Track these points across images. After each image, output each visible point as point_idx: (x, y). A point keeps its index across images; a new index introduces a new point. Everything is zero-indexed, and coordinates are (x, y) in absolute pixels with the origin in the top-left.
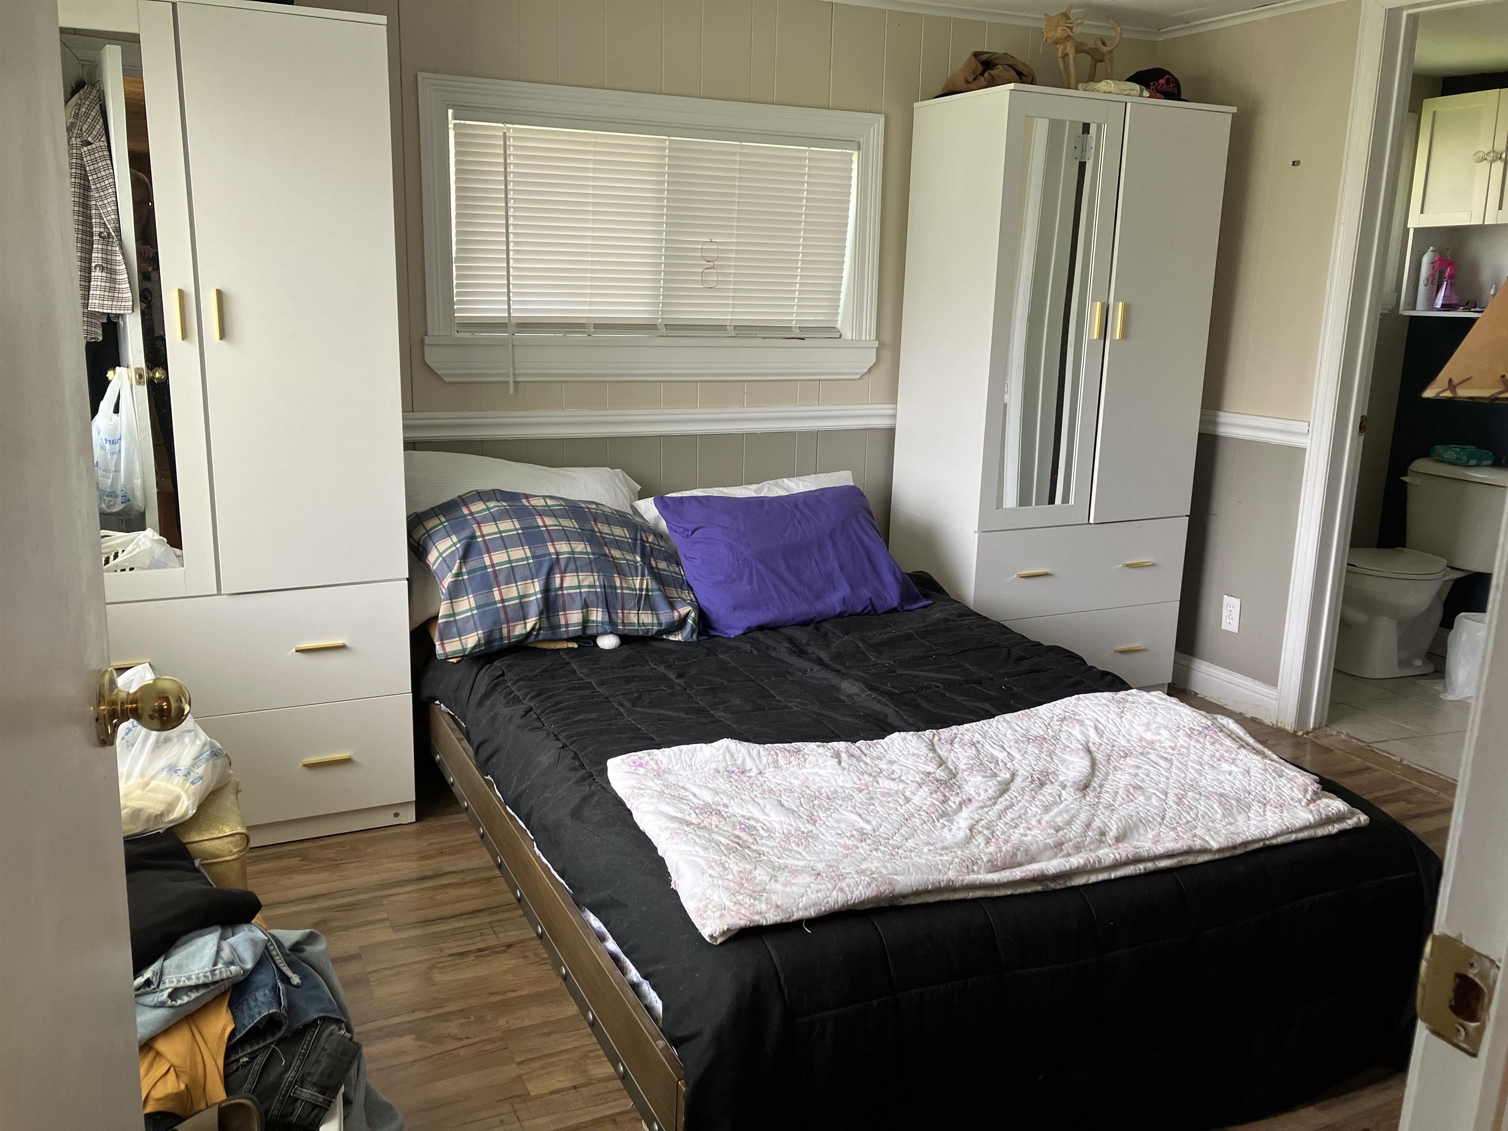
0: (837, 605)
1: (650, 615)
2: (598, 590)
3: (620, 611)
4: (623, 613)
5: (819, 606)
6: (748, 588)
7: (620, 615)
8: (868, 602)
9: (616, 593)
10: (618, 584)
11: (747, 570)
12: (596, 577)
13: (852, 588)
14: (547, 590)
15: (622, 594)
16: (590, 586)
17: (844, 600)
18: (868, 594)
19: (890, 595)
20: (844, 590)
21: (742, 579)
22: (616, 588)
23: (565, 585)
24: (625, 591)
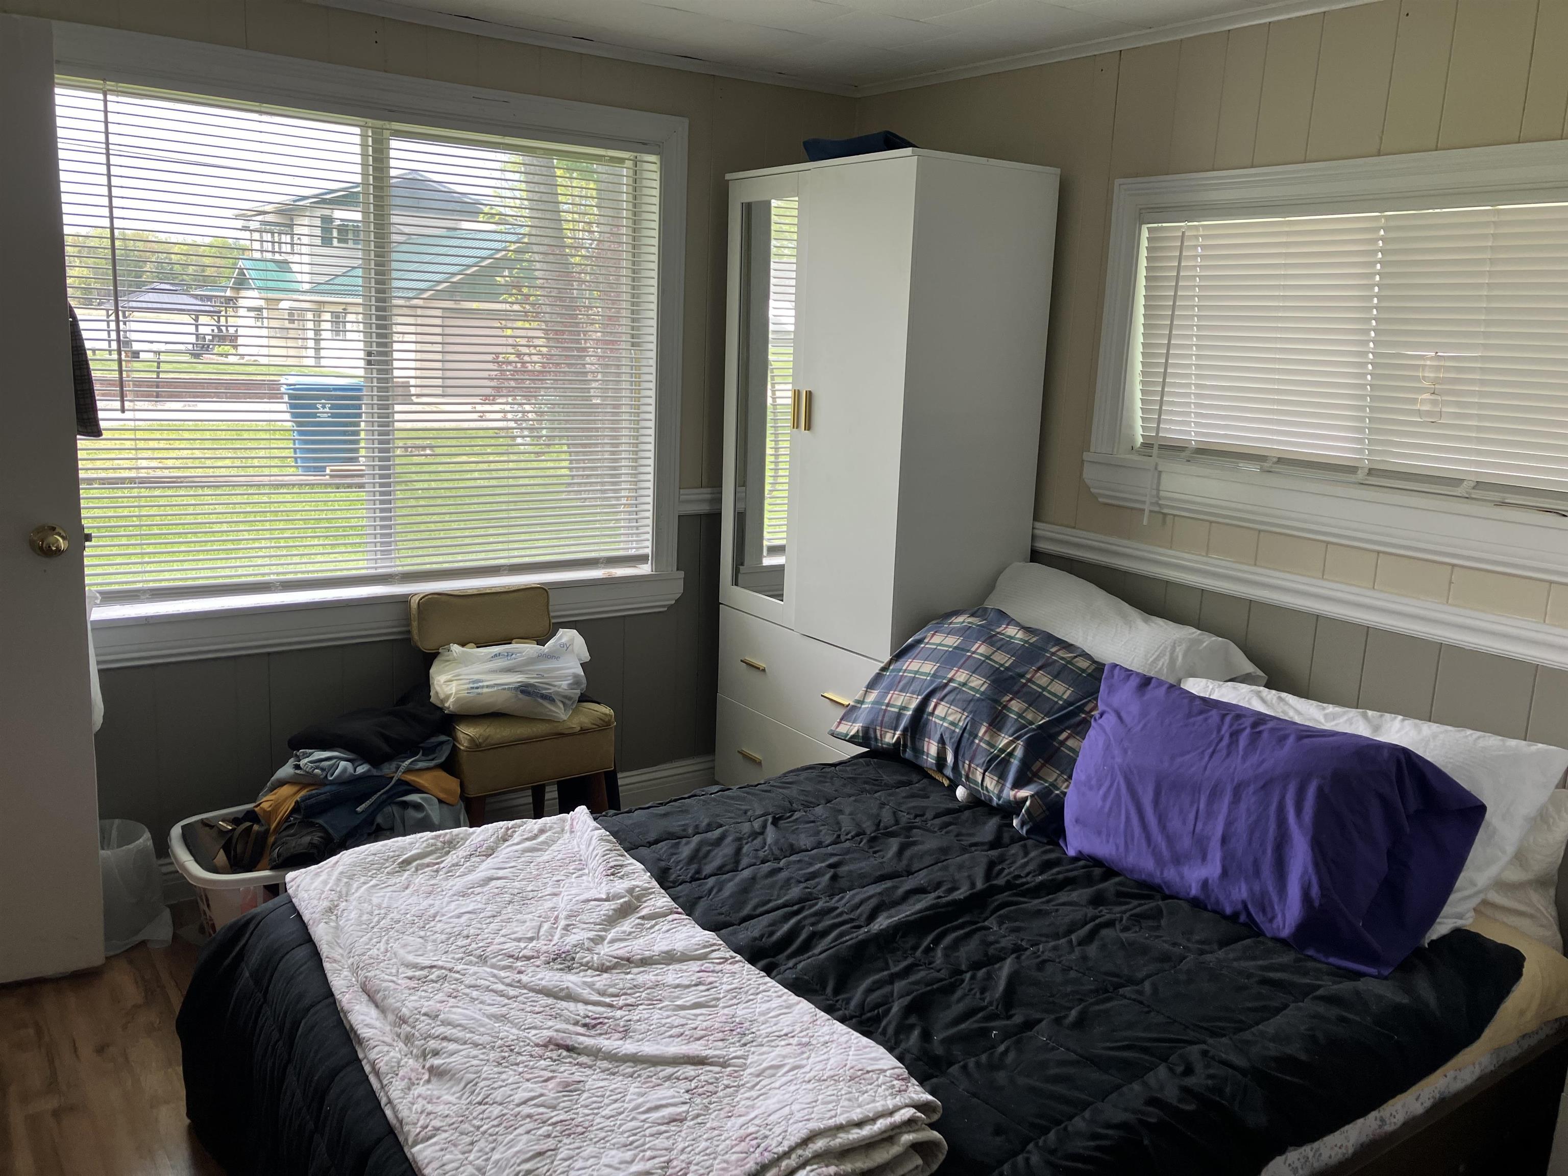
0: (1194, 885)
1: (994, 782)
2: (957, 730)
3: (967, 762)
4: (969, 766)
5: (1170, 874)
6: (1100, 803)
7: (966, 766)
8: (1240, 907)
9: (973, 742)
10: (980, 734)
11: (1107, 784)
12: (964, 717)
13: (1225, 873)
14: (921, 709)
15: (978, 745)
16: (952, 723)
17: (1205, 884)
18: (1244, 894)
19: (1284, 915)
20: (1212, 870)
21: (1099, 789)
22: (976, 736)
23: (936, 712)
24: (982, 744)
